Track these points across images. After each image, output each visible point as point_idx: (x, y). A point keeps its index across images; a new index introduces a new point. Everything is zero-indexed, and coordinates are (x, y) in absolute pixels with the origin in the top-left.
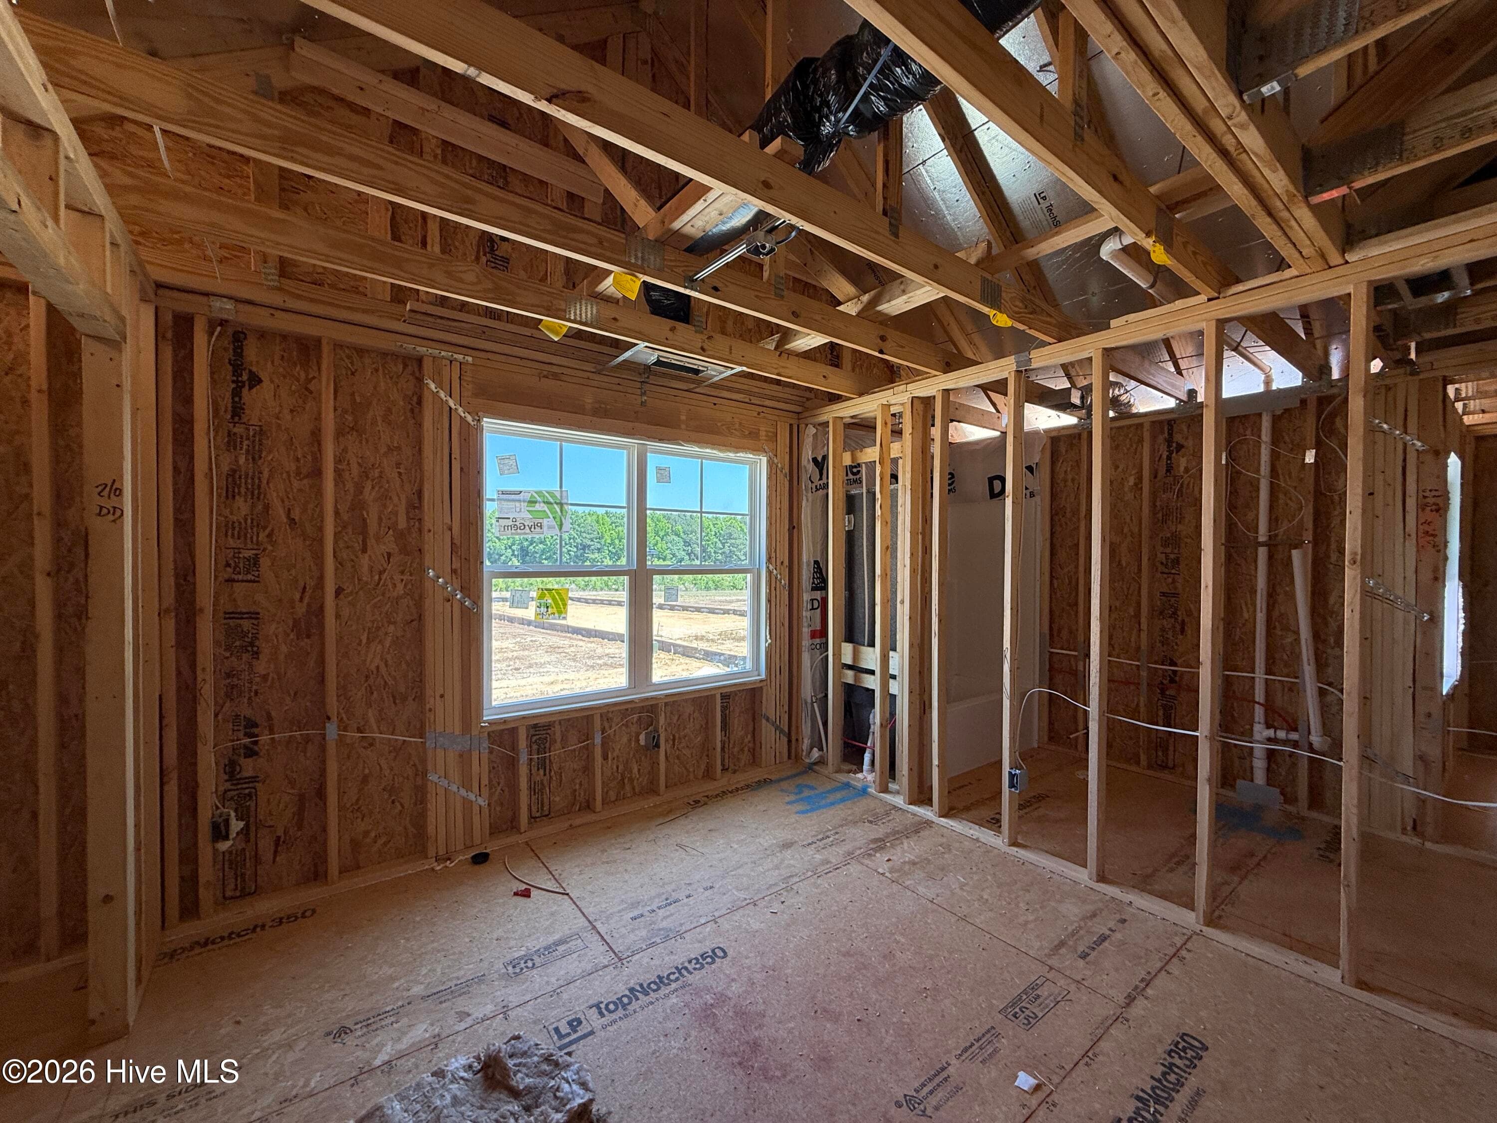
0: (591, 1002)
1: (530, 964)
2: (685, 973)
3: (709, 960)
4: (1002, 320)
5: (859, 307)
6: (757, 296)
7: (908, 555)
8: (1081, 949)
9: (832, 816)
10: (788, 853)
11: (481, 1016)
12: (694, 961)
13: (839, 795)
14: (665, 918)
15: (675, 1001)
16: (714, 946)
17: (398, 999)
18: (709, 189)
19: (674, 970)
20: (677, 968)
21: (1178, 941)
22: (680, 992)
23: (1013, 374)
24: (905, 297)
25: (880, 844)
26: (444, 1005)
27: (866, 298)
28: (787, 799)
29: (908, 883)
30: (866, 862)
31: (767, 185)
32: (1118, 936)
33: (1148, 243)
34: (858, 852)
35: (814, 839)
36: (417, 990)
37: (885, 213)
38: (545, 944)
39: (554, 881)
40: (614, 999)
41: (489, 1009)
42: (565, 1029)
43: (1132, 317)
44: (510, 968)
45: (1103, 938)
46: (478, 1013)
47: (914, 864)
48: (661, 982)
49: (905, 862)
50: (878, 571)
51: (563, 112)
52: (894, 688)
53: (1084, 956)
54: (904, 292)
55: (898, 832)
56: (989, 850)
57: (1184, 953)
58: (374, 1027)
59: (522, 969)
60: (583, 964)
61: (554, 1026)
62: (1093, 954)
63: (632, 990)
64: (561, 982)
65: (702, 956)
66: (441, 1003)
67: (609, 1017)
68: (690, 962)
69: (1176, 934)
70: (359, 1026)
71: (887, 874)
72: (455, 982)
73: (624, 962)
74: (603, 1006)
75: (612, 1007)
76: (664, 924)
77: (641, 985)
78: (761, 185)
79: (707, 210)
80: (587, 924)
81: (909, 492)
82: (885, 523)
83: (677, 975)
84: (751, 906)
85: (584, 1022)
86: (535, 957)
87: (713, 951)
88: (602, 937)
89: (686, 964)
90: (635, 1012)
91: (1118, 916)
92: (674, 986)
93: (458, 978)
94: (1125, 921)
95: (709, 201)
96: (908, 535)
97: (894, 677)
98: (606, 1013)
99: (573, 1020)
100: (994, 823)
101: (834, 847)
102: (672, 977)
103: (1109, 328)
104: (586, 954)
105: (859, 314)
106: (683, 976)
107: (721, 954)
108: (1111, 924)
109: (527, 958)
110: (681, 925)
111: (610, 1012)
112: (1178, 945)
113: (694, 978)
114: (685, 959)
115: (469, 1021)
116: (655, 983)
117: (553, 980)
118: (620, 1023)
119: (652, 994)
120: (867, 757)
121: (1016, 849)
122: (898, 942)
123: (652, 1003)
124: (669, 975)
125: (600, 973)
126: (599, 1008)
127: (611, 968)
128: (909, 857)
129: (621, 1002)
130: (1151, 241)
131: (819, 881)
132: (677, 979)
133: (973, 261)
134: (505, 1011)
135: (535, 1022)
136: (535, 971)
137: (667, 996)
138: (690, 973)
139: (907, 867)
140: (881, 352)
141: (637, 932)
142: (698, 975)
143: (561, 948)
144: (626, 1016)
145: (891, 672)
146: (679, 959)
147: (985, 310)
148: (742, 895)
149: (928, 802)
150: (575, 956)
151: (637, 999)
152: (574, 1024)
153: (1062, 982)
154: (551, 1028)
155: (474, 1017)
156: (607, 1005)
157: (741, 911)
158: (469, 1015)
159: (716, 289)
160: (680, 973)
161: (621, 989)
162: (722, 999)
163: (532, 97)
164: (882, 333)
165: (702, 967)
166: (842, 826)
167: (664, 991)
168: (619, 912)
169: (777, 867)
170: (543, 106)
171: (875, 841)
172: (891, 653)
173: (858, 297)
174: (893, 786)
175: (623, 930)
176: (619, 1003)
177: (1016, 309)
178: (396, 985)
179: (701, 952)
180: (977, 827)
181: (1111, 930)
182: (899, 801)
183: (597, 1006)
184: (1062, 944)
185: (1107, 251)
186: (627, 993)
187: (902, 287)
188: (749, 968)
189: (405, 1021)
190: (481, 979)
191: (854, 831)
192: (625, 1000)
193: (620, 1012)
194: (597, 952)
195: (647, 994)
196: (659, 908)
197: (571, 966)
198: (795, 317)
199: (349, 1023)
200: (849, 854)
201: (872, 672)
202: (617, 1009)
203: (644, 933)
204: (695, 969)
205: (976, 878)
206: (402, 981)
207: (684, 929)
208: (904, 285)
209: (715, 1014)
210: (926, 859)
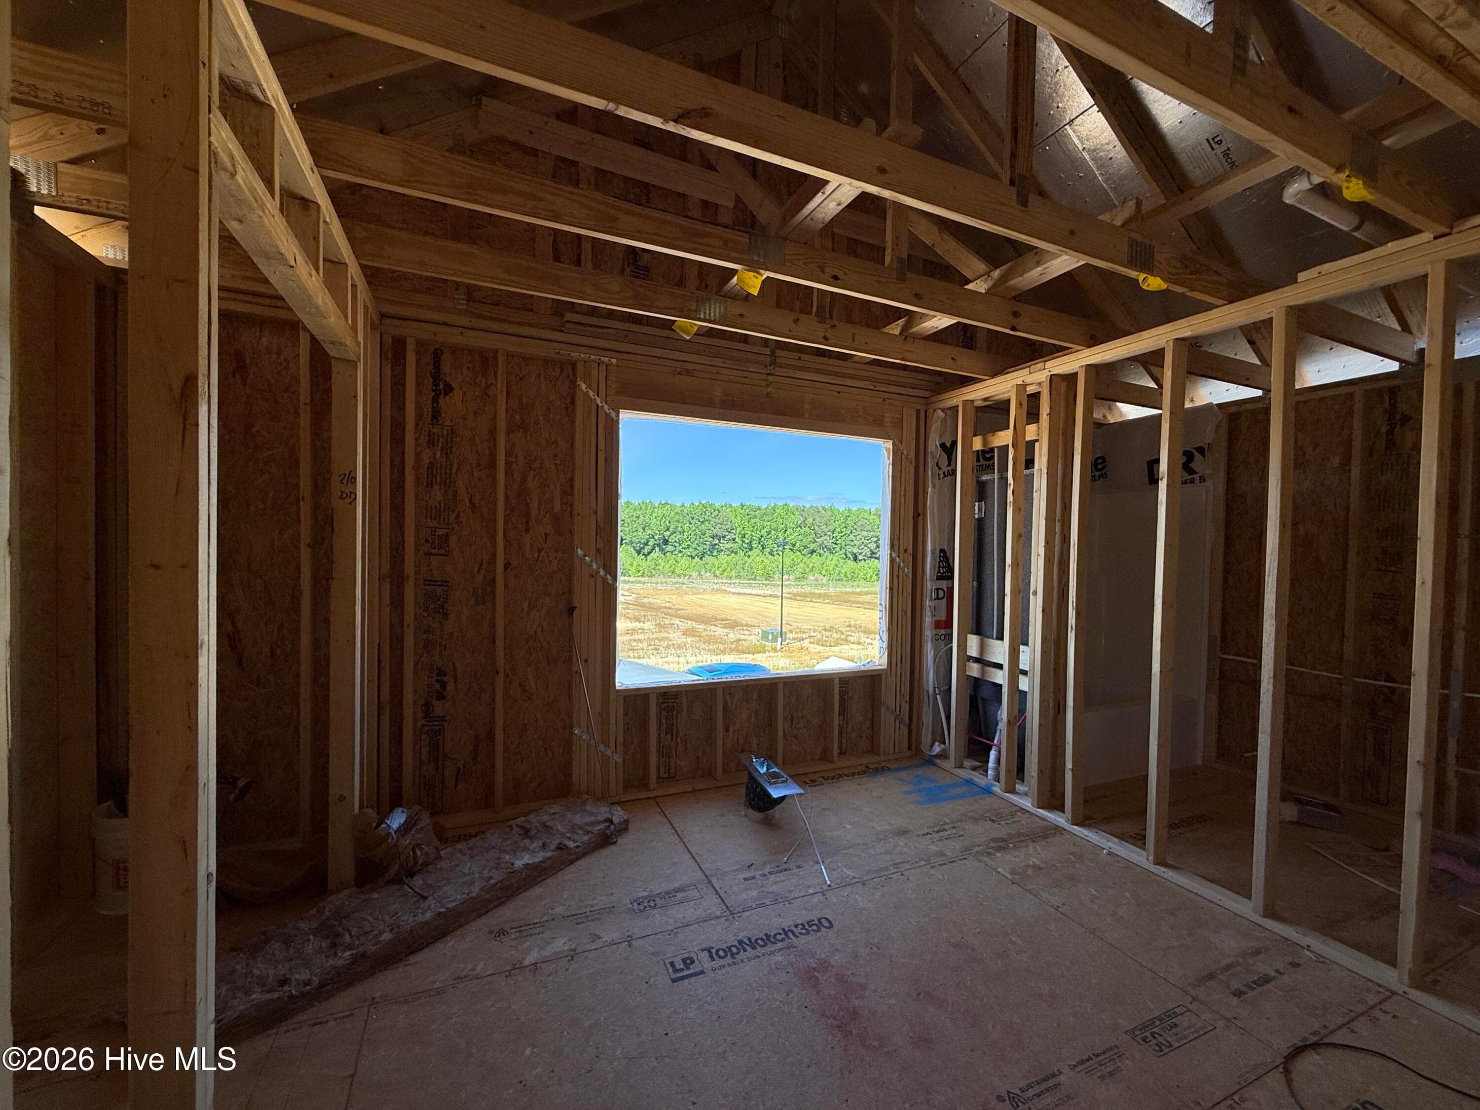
0: (704, 946)
1: (652, 904)
2: (791, 935)
3: (815, 928)
4: (1154, 283)
5: (990, 283)
6: (878, 282)
7: (1042, 543)
8: (1236, 985)
9: (951, 809)
10: (901, 841)
11: (610, 940)
12: (800, 927)
13: (959, 791)
14: (776, 883)
15: (780, 959)
16: (820, 916)
17: (544, 914)
18: (826, 182)
19: (781, 931)
20: (783, 930)
21: (1372, 999)
22: (785, 952)
23: (1171, 344)
24: (1039, 269)
25: (1002, 845)
26: (580, 926)
27: (996, 273)
28: (905, 788)
29: (1030, 887)
30: (985, 859)
31: (882, 170)
32: (1286, 979)
33: (1339, 179)
34: (977, 849)
35: (930, 830)
36: (560, 910)
37: (1012, 183)
38: (666, 889)
39: (676, 837)
40: (724, 947)
41: (615, 936)
42: (679, 965)
43: (1326, 267)
44: (635, 905)
45: (1266, 980)
46: (608, 937)
47: (1040, 868)
48: (768, 939)
49: (1028, 866)
50: (1009, 560)
51: (689, 129)
52: (1024, 684)
53: (1238, 994)
54: (1038, 264)
55: (1023, 834)
56: (1130, 865)
57: (1376, 1013)
58: (527, 933)
59: (645, 907)
60: (698, 912)
61: (670, 960)
62: (1250, 994)
63: (740, 942)
64: (678, 924)
65: (808, 923)
66: (578, 924)
67: (718, 962)
68: (796, 926)
69: (1368, 990)
70: (514, 930)
71: (1008, 875)
72: (589, 909)
73: (735, 916)
74: (714, 951)
75: (721, 953)
76: (774, 888)
77: (749, 939)
78: (875, 171)
79: (826, 202)
80: (703, 877)
81: (1045, 477)
82: (1017, 510)
83: (783, 936)
84: (860, 885)
85: (697, 962)
86: (657, 899)
87: (819, 920)
88: (716, 891)
89: (793, 928)
90: (742, 961)
91: (1289, 959)
92: (780, 945)
93: (592, 906)
94: (1299, 965)
95: (828, 193)
96: (1043, 522)
97: (1025, 673)
98: (716, 957)
99: (688, 958)
100: (1139, 840)
101: (950, 841)
102: (779, 937)
103: (1296, 282)
104: (700, 904)
105: (988, 291)
106: (789, 938)
107: (826, 924)
108: (1280, 966)
109: (651, 898)
110: (790, 892)
111: (720, 957)
112: (1371, 1003)
113: (801, 942)
114: (791, 923)
115: (599, 943)
116: (762, 939)
117: (671, 921)
118: (728, 969)
119: (759, 949)
120: (993, 754)
121: (1163, 869)
122: (1014, 943)
123: (758, 957)
124: (775, 935)
125: (713, 922)
126: (710, 952)
127: (723, 919)
128: (1033, 860)
129: (730, 950)
130: (1343, 176)
131: (932, 872)
132: (783, 940)
133: (1118, 222)
134: (630, 940)
135: (654, 954)
136: (655, 911)
137: (772, 953)
138: (794, 935)
139: (1030, 872)
140: (1013, 329)
141: (749, 892)
142: (803, 939)
143: (680, 895)
144: (734, 964)
145: (1021, 667)
146: (787, 922)
147: (1133, 274)
148: (850, 873)
149: (1061, 808)
150: (692, 903)
151: (745, 951)
152: (688, 962)
153: (1207, 1016)
154: (667, 961)
155: (604, 940)
156: (717, 951)
157: (849, 888)
158: (600, 938)
159: (836, 278)
160: (786, 934)
161: (732, 940)
162: (825, 966)
163: (661, 120)
164: (1015, 309)
165: (808, 933)
166: (961, 821)
167: (770, 948)
168: (734, 871)
169: (888, 853)
170: (671, 127)
171: (996, 840)
172: (1022, 648)
173: (988, 274)
174: (1019, 787)
175: (736, 888)
176: (728, 951)
177: (1174, 271)
178: (543, 903)
179: (809, 919)
180: (1117, 840)
181: (1277, 971)
182: (1027, 803)
183: (709, 950)
184: (1211, 976)
185: (1292, 193)
186: (736, 943)
187: (1037, 258)
188: (854, 941)
189: (547, 934)
190: (611, 909)
191: (974, 827)
192: (734, 950)
193: (729, 960)
194: (711, 904)
195: (754, 948)
196: (771, 873)
197: (688, 912)
198: (917, 299)
199: (506, 927)
200: (967, 849)
201: (1000, 666)
202: (726, 956)
203: (755, 893)
204: (801, 934)
205: (1111, 892)
206: (548, 900)
207: (792, 895)
208: (1039, 256)
209: (817, 978)
210: (1054, 866)
